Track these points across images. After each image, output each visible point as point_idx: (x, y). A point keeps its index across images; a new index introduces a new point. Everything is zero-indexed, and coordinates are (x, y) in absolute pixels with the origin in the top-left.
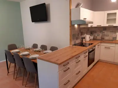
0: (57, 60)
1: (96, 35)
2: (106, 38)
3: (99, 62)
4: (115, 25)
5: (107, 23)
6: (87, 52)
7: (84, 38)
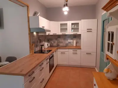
0: (21, 71)
1: (53, 42)
2: (61, 45)
3: (57, 67)
4: (67, 33)
5: (61, 32)
6: (48, 58)
7: (43, 45)
